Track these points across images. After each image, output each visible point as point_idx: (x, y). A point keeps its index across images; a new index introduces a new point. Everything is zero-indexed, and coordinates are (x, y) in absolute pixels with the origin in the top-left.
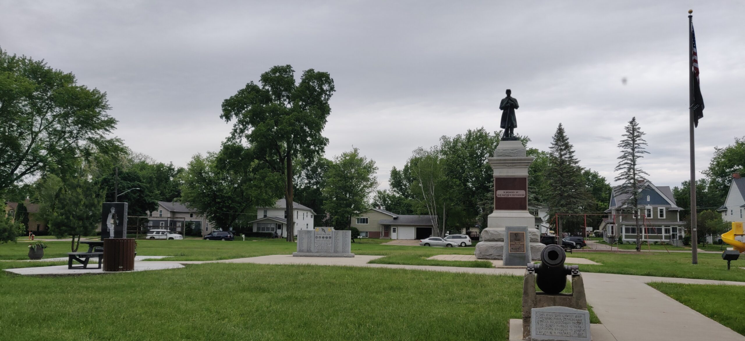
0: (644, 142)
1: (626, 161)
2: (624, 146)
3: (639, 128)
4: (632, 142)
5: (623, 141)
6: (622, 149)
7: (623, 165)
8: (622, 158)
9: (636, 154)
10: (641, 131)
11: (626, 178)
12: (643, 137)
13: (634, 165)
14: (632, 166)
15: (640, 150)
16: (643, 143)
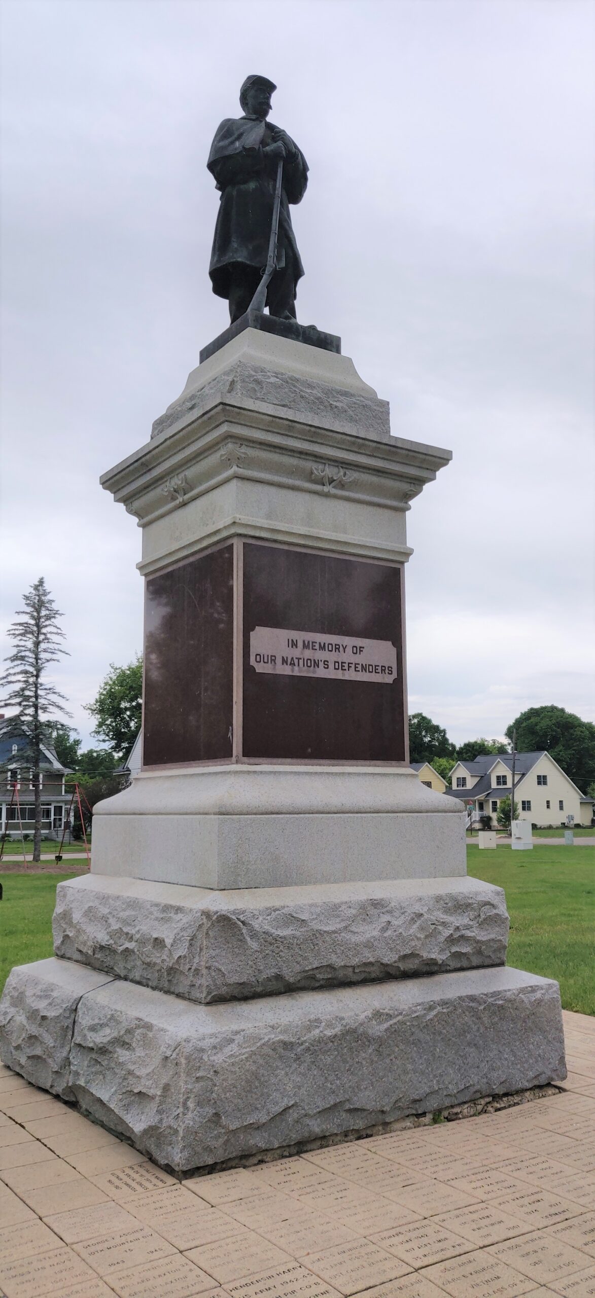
0: (59, 631)
1: (21, 668)
2: (21, 635)
3: (51, 601)
4: (35, 629)
5: (21, 624)
6: (16, 641)
7: (15, 674)
8: (13, 661)
9: (43, 655)
10: (54, 606)
11: (20, 704)
12: (57, 621)
13: (37, 676)
14: (31, 680)
15: (51, 646)
16: (57, 634)
